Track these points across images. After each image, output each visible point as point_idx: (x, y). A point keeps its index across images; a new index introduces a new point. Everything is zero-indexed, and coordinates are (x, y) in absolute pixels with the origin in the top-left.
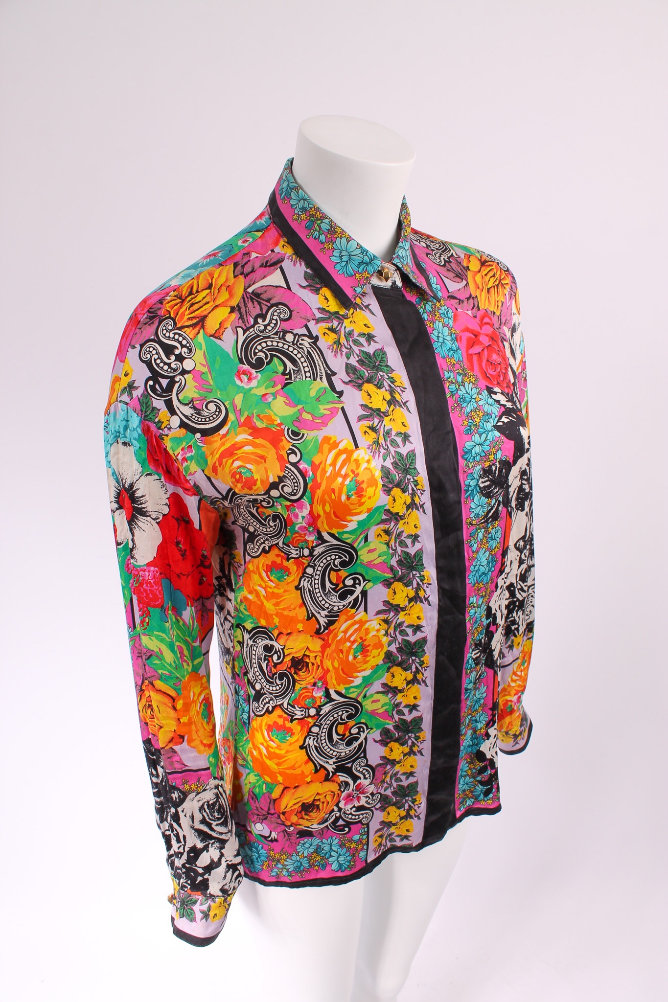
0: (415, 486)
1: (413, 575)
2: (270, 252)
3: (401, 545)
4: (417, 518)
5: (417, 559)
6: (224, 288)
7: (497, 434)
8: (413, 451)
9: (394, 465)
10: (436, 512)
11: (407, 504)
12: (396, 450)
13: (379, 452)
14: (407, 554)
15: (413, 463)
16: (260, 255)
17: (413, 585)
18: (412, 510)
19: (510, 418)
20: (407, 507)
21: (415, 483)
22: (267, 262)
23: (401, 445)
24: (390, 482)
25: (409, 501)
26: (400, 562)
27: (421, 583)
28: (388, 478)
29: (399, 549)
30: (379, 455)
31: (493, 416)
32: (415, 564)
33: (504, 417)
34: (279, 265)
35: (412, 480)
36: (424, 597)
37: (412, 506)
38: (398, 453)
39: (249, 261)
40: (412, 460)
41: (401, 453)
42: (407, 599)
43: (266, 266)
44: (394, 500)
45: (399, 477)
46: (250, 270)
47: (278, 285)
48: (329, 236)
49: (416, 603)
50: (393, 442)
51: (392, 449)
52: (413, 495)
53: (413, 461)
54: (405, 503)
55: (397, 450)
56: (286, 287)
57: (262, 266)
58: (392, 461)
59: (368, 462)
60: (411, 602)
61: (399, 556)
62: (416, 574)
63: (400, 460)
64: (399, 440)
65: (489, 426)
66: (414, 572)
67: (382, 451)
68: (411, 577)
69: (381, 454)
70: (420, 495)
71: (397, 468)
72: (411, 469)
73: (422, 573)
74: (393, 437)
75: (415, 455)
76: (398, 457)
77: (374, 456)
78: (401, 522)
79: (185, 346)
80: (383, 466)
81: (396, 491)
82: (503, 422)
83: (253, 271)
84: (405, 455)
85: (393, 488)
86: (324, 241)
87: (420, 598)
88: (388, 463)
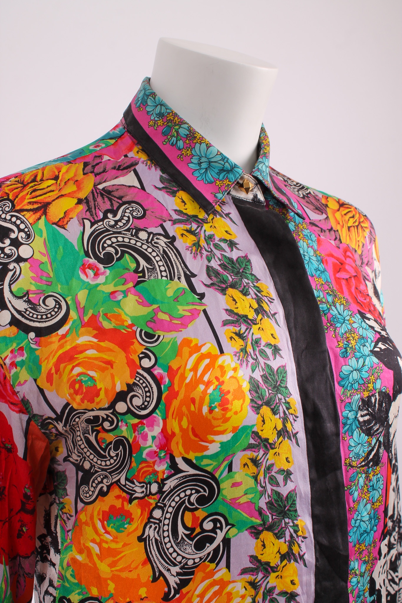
0: (288, 409)
1: (285, 523)
2: (123, 157)
3: (271, 482)
4: (289, 450)
5: (290, 503)
6: (71, 182)
7: (375, 360)
8: (284, 367)
9: (263, 378)
10: (311, 446)
11: (279, 429)
12: (266, 362)
13: (247, 361)
14: (278, 494)
15: (284, 381)
16: (112, 160)
17: (285, 537)
18: (284, 439)
19: (387, 345)
20: (277, 434)
21: (287, 405)
22: (120, 166)
23: (271, 357)
24: (259, 397)
25: (280, 426)
26: (270, 504)
27: (294, 535)
28: (257, 392)
29: (269, 487)
30: (247, 365)
31: (369, 340)
32: (288, 510)
33: (380, 343)
34: (133, 168)
35: (283, 401)
36: (299, 554)
37: (283, 433)
38: (268, 365)
39: (101, 162)
40: (283, 377)
41: (271, 367)
42: (278, 556)
43: (118, 169)
44: (263, 421)
45: (269, 394)
46: (101, 170)
47: (131, 185)
48: (187, 142)
49: (289, 561)
50: (262, 352)
51: (261, 360)
52: (285, 420)
53: (285, 379)
54: (275, 427)
55: (268, 362)
56: (140, 187)
57: (114, 168)
58: (262, 374)
59: (235, 370)
60: (284, 560)
61: (269, 496)
62: (289, 523)
63: (270, 374)
64: (269, 351)
65: (366, 351)
66: (287, 520)
67: (251, 361)
68: (283, 526)
69: (250, 364)
70: (293, 421)
71: (267, 382)
72: (281, 387)
73: (295, 522)
74: (262, 347)
75: (286, 372)
76: (267, 370)
77: (241, 365)
78: (272, 452)
79: (23, 231)
80: (251, 378)
81: (266, 410)
82: (380, 348)
83: (104, 171)
84: (275, 370)
85: (262, 405)
86: (181, 147)
87: (294, 554)
88: (257, 375)
